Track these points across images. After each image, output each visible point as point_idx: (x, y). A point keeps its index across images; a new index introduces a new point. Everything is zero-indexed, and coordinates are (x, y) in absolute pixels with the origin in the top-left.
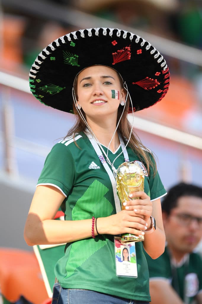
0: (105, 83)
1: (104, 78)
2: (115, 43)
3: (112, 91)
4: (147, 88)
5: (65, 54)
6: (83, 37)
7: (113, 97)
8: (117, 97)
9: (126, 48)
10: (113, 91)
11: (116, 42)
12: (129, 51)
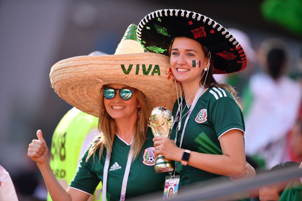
0: (189, 55)
1: (188, 51)
5: (155, 26)
7: (194, 66)
8: (197, 66)
9: (201, 27)
10: (194, 62)
11: (192, 22)
12: (203, 30)
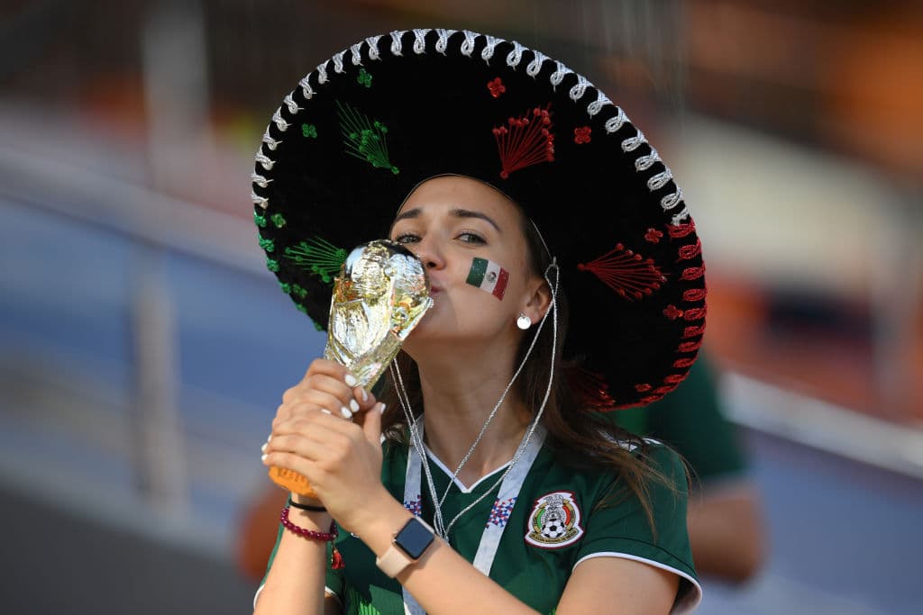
0: (466, 238)
1: (460, 219)
2: (496, 88)
3: (476, 260)
4: (626, 293)
5: (342, 113)
6: (398, 53)
8: (489, 286)
9: (537, 110)
11: (503, 84)
12: (546, 127)
